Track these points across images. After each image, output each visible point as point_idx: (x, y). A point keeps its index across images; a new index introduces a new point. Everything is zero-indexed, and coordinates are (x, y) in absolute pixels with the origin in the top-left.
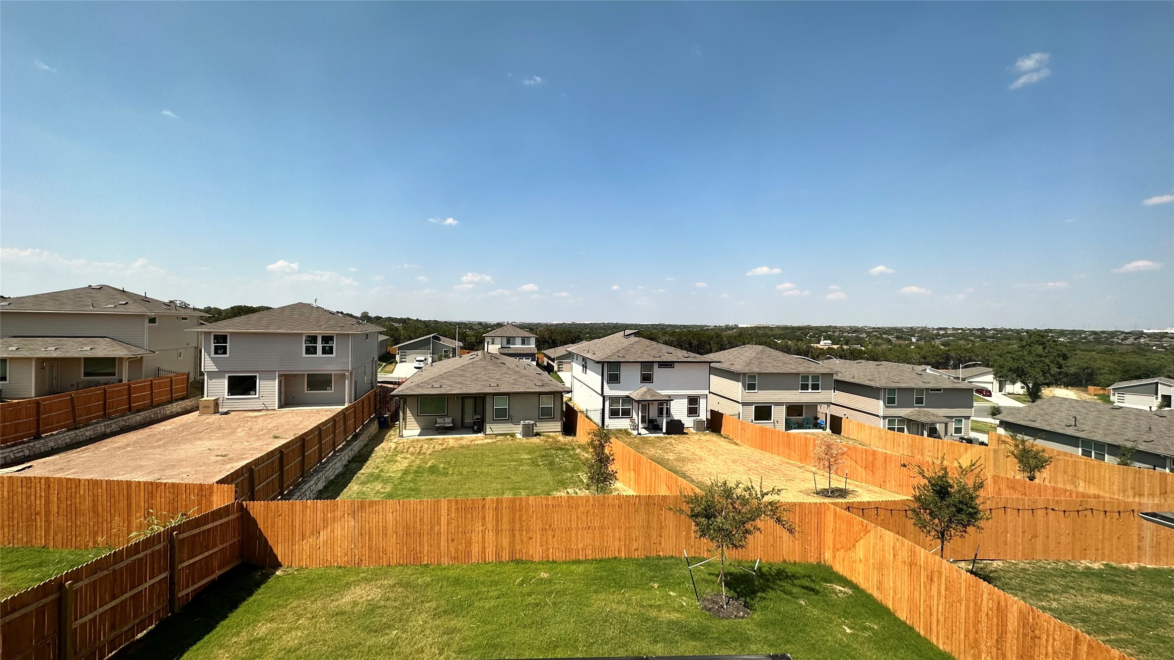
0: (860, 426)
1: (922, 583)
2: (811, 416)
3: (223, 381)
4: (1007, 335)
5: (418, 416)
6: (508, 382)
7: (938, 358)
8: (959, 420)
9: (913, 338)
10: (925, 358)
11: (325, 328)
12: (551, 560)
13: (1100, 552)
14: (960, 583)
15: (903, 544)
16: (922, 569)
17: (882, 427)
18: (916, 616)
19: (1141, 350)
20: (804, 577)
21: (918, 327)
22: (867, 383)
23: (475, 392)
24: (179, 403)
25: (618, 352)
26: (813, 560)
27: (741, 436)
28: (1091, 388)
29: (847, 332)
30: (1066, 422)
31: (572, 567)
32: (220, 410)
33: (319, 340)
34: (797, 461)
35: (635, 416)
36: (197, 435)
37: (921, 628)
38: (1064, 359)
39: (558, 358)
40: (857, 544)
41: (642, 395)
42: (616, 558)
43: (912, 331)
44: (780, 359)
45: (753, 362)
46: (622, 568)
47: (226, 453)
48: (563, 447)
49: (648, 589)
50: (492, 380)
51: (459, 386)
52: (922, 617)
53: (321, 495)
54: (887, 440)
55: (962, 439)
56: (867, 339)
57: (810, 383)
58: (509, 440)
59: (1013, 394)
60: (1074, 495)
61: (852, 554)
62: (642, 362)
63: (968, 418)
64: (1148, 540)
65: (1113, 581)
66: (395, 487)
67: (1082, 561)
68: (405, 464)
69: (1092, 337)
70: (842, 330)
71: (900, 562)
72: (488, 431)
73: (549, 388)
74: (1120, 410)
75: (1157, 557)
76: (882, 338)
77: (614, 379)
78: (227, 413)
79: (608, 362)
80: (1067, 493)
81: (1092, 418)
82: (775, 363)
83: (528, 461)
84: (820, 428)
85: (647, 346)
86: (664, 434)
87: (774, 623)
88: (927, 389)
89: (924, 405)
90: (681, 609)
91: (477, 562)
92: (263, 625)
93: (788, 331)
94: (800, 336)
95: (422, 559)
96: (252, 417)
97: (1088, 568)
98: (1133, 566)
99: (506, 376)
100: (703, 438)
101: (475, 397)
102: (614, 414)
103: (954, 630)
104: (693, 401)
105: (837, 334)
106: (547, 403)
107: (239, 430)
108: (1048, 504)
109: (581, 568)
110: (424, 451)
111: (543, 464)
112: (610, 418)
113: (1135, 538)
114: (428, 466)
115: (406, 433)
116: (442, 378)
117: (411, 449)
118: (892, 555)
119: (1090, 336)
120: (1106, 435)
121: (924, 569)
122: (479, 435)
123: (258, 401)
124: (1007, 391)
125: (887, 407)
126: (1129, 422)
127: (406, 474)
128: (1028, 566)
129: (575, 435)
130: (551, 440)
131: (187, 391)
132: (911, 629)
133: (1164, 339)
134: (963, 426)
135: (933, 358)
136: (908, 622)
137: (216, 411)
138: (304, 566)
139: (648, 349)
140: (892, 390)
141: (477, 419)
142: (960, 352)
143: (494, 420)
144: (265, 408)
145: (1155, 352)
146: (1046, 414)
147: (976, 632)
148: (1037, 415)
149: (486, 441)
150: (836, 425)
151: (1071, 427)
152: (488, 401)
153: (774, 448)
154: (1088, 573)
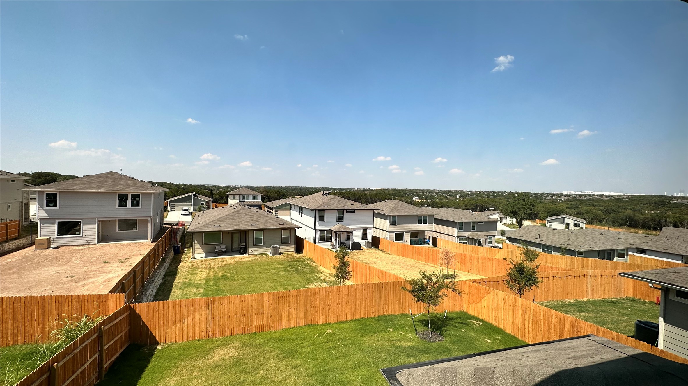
0: (447, 242)
1: (520, 314)
2: (422, 238)
3: (54, 225)
4: (499, 194)
5: (203, 245)
6: (262, 222)
7: (473, 206)
8: (490, 237)
9: (457, 196)
10: (466, 206)
11: (134, 189)
12: (328, 323)
13: (572, 295)
14: (541, 312)
15: (509, 297)
16: (520, 308)
17: (456, 242)
18: (517, 331)
19: (554, 202)
20: (457, 318)
21: (459, 190)
22: (449, 220)
23: (242, 229)
24: (14, 242)
25: (323, 204)
26: (457, 310)
27: (391, 249)
28: (538, 220)
29: (426, 192)
30: (535, 237)
31: (341, 325)
32: (52, 246)
33: (129, 197)
34: (424, 261)
35: (333, 241)
36: (40, 265)
37: (519, 336)
38: (533, 207)
39: (275, 208)
40: (483, 300)
41: (339, 229)
42: (362, 318)
43: (457, 192)
44: (407, 207)
45: (394, 209)
46: (368, 323)
47: (74, 275)
48: (299, 260)
49: (388, 332)
50: (252, 221)
51: (232, 225)
52: (520, 330)
53: (156, 298)
54: (460, 248)
55: (492, 246)
56: (436, 196)
57: (423, 220)
58: (264, 258)
59: (506, 224)
60: (560, 270)
61: (480, 305)
62: (337, 210)
63: (494, 236)
64: (590, 288)
65: (581, 307)
66: (205, 289)
67: (566, 300)
68: (204, 275)
69: (534, 196)
70: (423, 191)
71: (508, 305)
72: (250, 253)
73: (287, 225)
74: (557, 230)
75: (592, 295)
76: (443, 196)
77: (322, 219)
78: (57, 248)
79: (318, 210)
80: (557, 269)
81: (546, 234)
82: (405, 210)
83: (282, 269)
84: (427, 244)
85: (339, 201)
86: (351, 250)
87: (457, 341)
88: (477, 222)
89: (475, 230)
90: (410, 340)
91: (285, 328)
92: (170, 379)
93: (397, 192)
94: (403, 195)
95: (252, 330)
96: (79, 250)
97: (570, 302)
98: (585, 300)
99: (260, 219)
100: (371, 251)
101: (240, 232)
102: (322, 240)
103: (537, 334)
104: (365, 231)
105: (421, 194)
106: (286, 234)
107: (74, 259)
108: (554, 275)
109: (346, 326)
110: (212, 266)
111: (292, 270)
112: (319, 242)
113: (585, 287)
114: (220, 275)
115: (196, 256)
116: (220, 221)
117: (203, 266)
118: (503, 303)
119: (533, 195)
120: (552, 242)
121: (521, 307)
122: (245, 255)
123: (82, 238)
124: (504, 223)
125: (459, 232)
126: (561, 236)
127: (208, 281)
128: (547, 304)
129: (302, 253)
130: (290, 256)
131: (19, 233)
132: (514, 337)
133: (562, 197)
134: (492, 240)
135: (470, 206)
136: (512, 334)
137: (49, 247)
138: (174, 342)
139: (339, 202)
140: (461, 223)
141: (243, 245)
142: (482, 203)
143: (254, 246)
144: (87, 243)
145: (559, 203)
146: (527, 233)
147: (549, 334)
148: (523, 233)
149: (251, 259)
150: (435, 242)
151: (538, 239)
152: (251, 234)
153: (410, 255)
154: (570, 304)
